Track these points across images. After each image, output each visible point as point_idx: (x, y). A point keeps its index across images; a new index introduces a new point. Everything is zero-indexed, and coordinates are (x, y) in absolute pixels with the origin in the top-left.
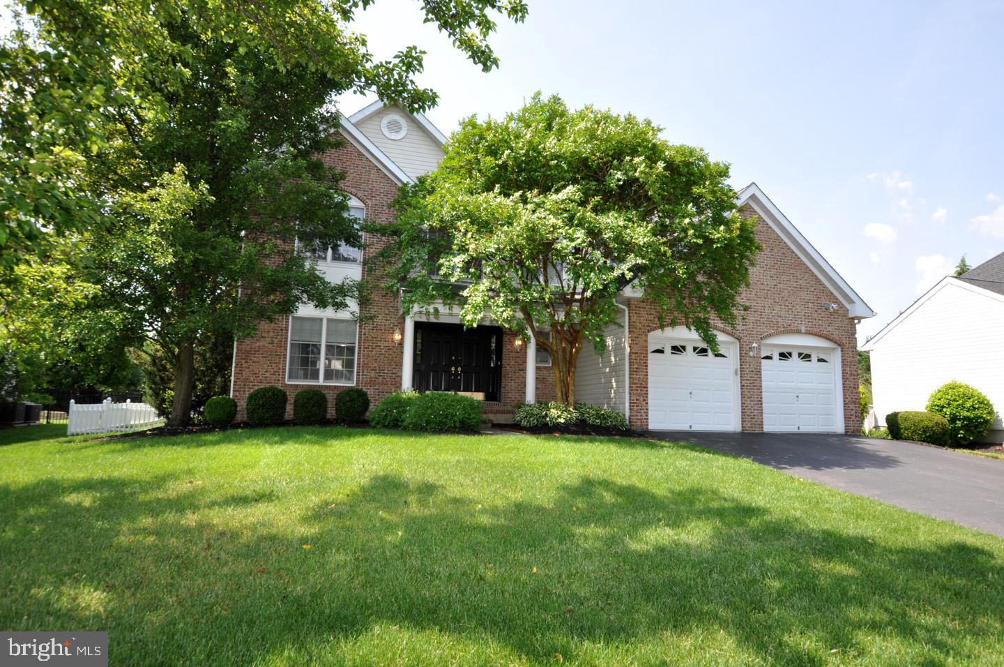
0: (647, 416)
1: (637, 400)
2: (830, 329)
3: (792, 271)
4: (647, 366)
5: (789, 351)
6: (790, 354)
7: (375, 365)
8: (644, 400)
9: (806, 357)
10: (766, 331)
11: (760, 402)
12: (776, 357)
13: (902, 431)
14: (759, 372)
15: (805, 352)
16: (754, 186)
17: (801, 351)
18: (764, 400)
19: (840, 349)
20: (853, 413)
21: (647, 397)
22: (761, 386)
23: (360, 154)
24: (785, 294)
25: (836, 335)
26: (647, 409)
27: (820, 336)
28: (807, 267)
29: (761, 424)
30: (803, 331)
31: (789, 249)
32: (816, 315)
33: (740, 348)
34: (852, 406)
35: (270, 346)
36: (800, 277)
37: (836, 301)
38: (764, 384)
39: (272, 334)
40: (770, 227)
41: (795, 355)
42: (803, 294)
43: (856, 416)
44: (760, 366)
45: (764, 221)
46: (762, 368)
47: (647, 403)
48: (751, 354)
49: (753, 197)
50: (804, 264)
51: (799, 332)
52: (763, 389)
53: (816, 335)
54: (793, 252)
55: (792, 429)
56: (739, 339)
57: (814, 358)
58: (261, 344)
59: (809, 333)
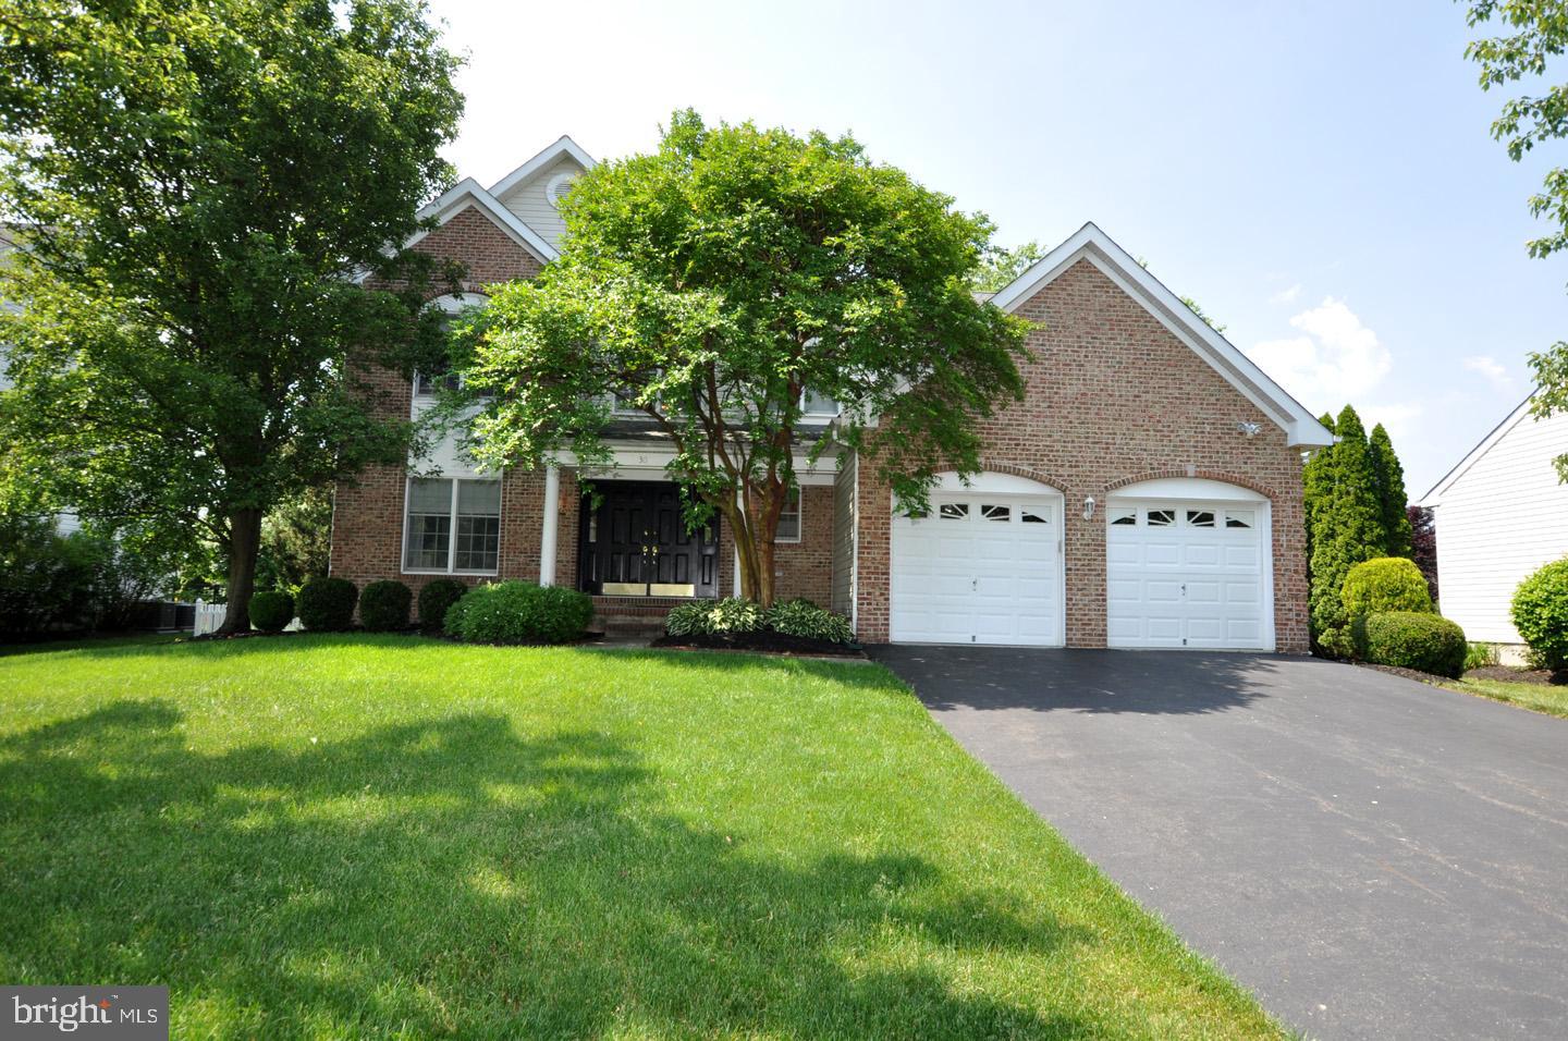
0: (887, 619)
1: (869, 594)
2: (1247, 468)
3: (1170, 370)
4: (888, 539)
5: (1169, 508)
6: (1171, 514)
7: (526, 545)
8: (882, 594)
9: (1205, 519)
10: (1116, 475)
11: (1102, 598)
12: (1142, 518)
13: (1372, 648)
14: (1100, 547)
15: (1202, 510)
16: (1090, 228)
17: (1192, 509)
18: (1109, 594)
19: (1269, 503)
20: (1292, 615)
21: (887, 589)
22: (1104, 570)
23: (505, 237)
24: (1157, 410)
25: (1259, 478)
26: (888, 609)
27: (1227, 481)
28: (1202, 362)
29: (1103, 635)
30: (1191, 473)
31: (1166, 331)
32: (1218, 446)
33: (1066, 505)
34: (1289, 604)
35: (379, 521)
36: (1186, 379)
37: (1261, 417)
38: (1109, 566)
39: (380, 504)
40: (1128, 297)
41: (1181, 516)
42: (1193, 410)
43: (1297, 622)
44: (1104, 536)
45: (1117, 287)
46: (1108, 538)
47: (887, 599)
48: (1086, 515)
49: (1090, 246)
50: (1197, 357)
51: (1182, 475)
52: (1109, 575)
53: (1218, 479)
54: (1175, 337)
55: (1174, 643)
56: (1063, 490)
57: (1220, 520)
58: (367, 518)
59: (1204, 476)
